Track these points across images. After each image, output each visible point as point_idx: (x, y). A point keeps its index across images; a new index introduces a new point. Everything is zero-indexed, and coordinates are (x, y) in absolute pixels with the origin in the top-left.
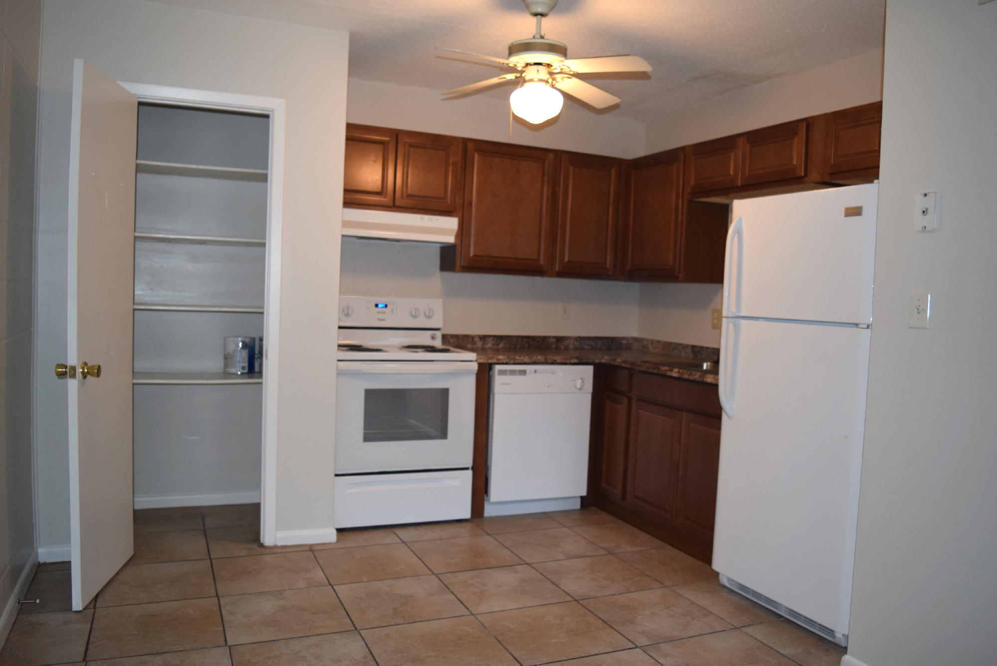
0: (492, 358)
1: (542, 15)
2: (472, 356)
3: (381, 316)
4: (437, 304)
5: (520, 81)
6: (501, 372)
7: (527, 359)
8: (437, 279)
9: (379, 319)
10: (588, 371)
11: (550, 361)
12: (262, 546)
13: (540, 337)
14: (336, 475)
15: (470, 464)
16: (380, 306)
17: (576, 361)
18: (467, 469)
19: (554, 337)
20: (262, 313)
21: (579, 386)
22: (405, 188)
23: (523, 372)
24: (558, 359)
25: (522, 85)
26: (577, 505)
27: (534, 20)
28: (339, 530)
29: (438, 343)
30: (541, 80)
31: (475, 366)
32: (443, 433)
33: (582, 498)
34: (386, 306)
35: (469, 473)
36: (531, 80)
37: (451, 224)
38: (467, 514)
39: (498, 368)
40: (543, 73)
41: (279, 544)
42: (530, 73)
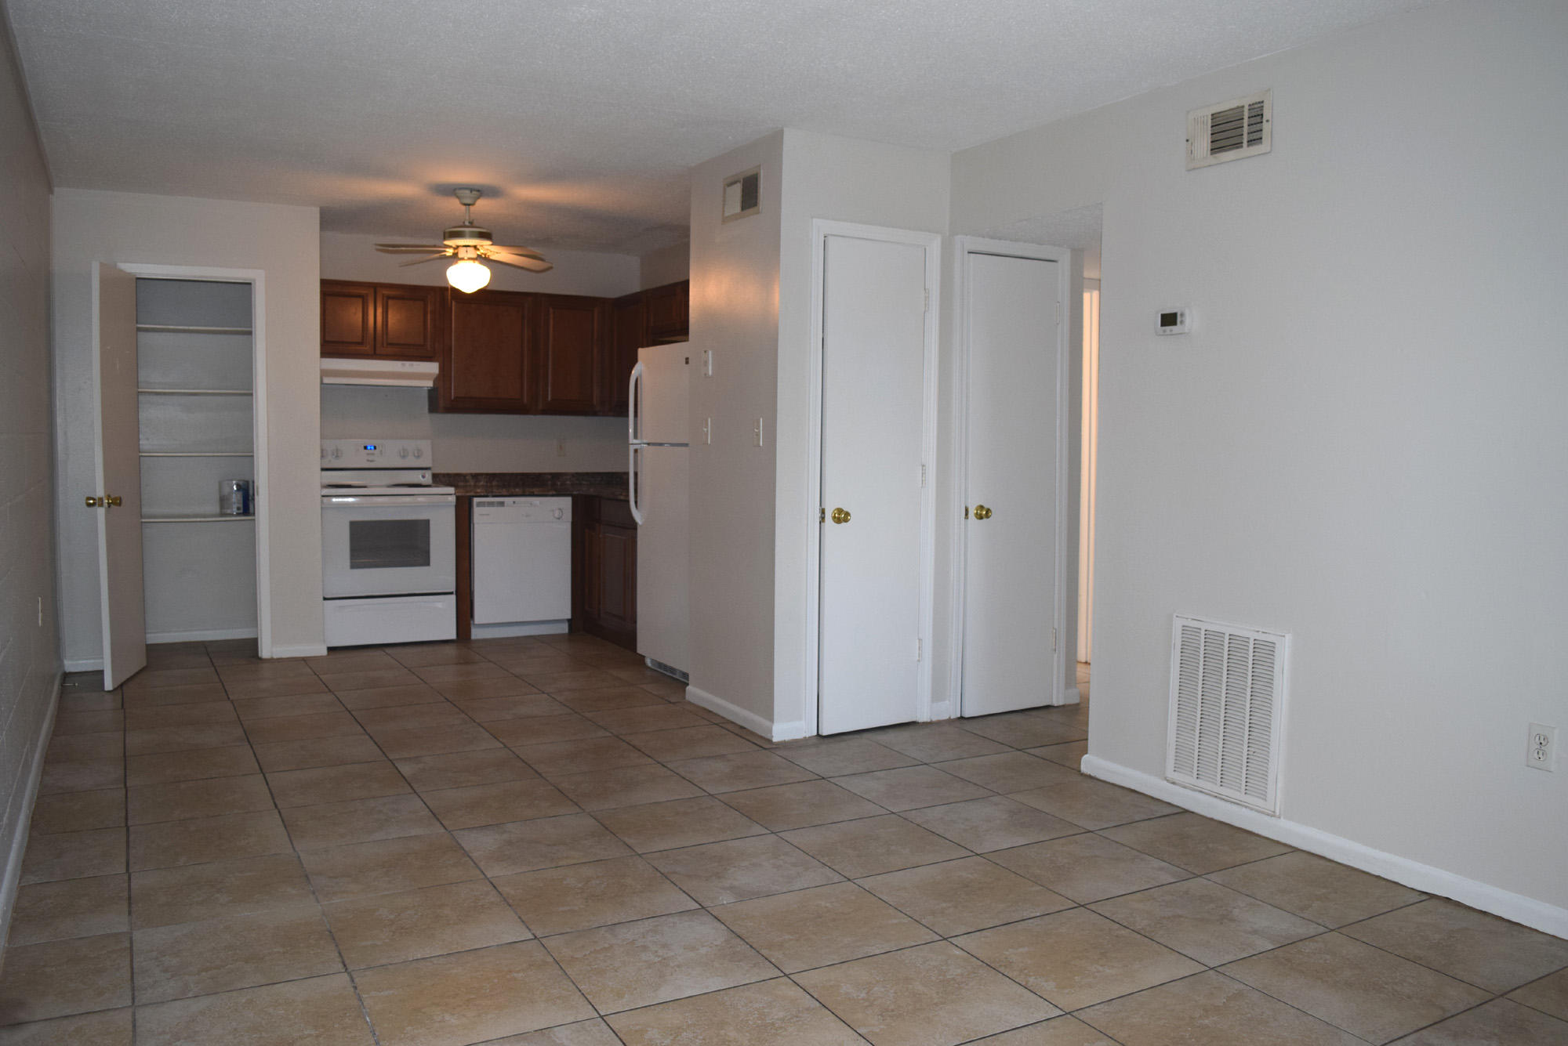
0: (471, 491)
1: (469, 205)
2: (452, 490)
3: (371, 458)
4: (425, 445)
5: (455, 258)
6: (479, 504)
7: (504, 492)
8: (427, 421)
9: (368, 461)
10: (566, 503)
11: (527, 493)
12: (261, 659)
13: (534, 474)
14: (325, 599)
15: (453, 589)
16: (369, 448)
17: (554, 493)
18: (451, 593)
19: (551, 474)
20: (253, 456)
21: (556, 515)
22: (385, 336)
23: (502, 504)
24: (536, 490)
25: (457, 262)
26: (564, 629)
27: (464, 207)
28: (331, 649)
29: (428, 479)
30: (469, 259)
31: (453, 499)
32: (425, 561)
33: (569, 620)
34: (375, 448)
35: (453, 597)
36: (463, 259)
37: (433, 368)
38: (452, 634)
39: (476, 500)
40: (472, 253)
41: (275, 657)
42: (462, 253)
